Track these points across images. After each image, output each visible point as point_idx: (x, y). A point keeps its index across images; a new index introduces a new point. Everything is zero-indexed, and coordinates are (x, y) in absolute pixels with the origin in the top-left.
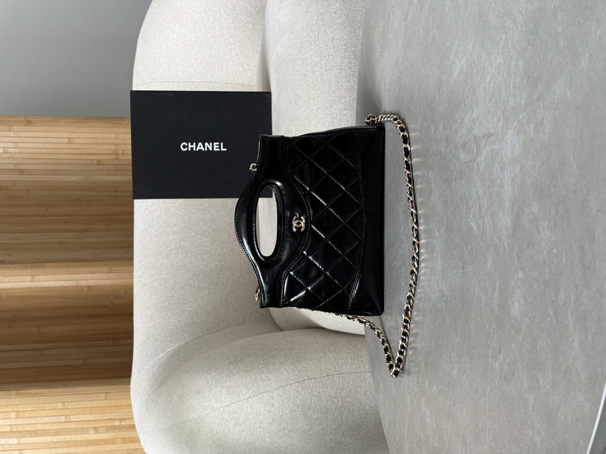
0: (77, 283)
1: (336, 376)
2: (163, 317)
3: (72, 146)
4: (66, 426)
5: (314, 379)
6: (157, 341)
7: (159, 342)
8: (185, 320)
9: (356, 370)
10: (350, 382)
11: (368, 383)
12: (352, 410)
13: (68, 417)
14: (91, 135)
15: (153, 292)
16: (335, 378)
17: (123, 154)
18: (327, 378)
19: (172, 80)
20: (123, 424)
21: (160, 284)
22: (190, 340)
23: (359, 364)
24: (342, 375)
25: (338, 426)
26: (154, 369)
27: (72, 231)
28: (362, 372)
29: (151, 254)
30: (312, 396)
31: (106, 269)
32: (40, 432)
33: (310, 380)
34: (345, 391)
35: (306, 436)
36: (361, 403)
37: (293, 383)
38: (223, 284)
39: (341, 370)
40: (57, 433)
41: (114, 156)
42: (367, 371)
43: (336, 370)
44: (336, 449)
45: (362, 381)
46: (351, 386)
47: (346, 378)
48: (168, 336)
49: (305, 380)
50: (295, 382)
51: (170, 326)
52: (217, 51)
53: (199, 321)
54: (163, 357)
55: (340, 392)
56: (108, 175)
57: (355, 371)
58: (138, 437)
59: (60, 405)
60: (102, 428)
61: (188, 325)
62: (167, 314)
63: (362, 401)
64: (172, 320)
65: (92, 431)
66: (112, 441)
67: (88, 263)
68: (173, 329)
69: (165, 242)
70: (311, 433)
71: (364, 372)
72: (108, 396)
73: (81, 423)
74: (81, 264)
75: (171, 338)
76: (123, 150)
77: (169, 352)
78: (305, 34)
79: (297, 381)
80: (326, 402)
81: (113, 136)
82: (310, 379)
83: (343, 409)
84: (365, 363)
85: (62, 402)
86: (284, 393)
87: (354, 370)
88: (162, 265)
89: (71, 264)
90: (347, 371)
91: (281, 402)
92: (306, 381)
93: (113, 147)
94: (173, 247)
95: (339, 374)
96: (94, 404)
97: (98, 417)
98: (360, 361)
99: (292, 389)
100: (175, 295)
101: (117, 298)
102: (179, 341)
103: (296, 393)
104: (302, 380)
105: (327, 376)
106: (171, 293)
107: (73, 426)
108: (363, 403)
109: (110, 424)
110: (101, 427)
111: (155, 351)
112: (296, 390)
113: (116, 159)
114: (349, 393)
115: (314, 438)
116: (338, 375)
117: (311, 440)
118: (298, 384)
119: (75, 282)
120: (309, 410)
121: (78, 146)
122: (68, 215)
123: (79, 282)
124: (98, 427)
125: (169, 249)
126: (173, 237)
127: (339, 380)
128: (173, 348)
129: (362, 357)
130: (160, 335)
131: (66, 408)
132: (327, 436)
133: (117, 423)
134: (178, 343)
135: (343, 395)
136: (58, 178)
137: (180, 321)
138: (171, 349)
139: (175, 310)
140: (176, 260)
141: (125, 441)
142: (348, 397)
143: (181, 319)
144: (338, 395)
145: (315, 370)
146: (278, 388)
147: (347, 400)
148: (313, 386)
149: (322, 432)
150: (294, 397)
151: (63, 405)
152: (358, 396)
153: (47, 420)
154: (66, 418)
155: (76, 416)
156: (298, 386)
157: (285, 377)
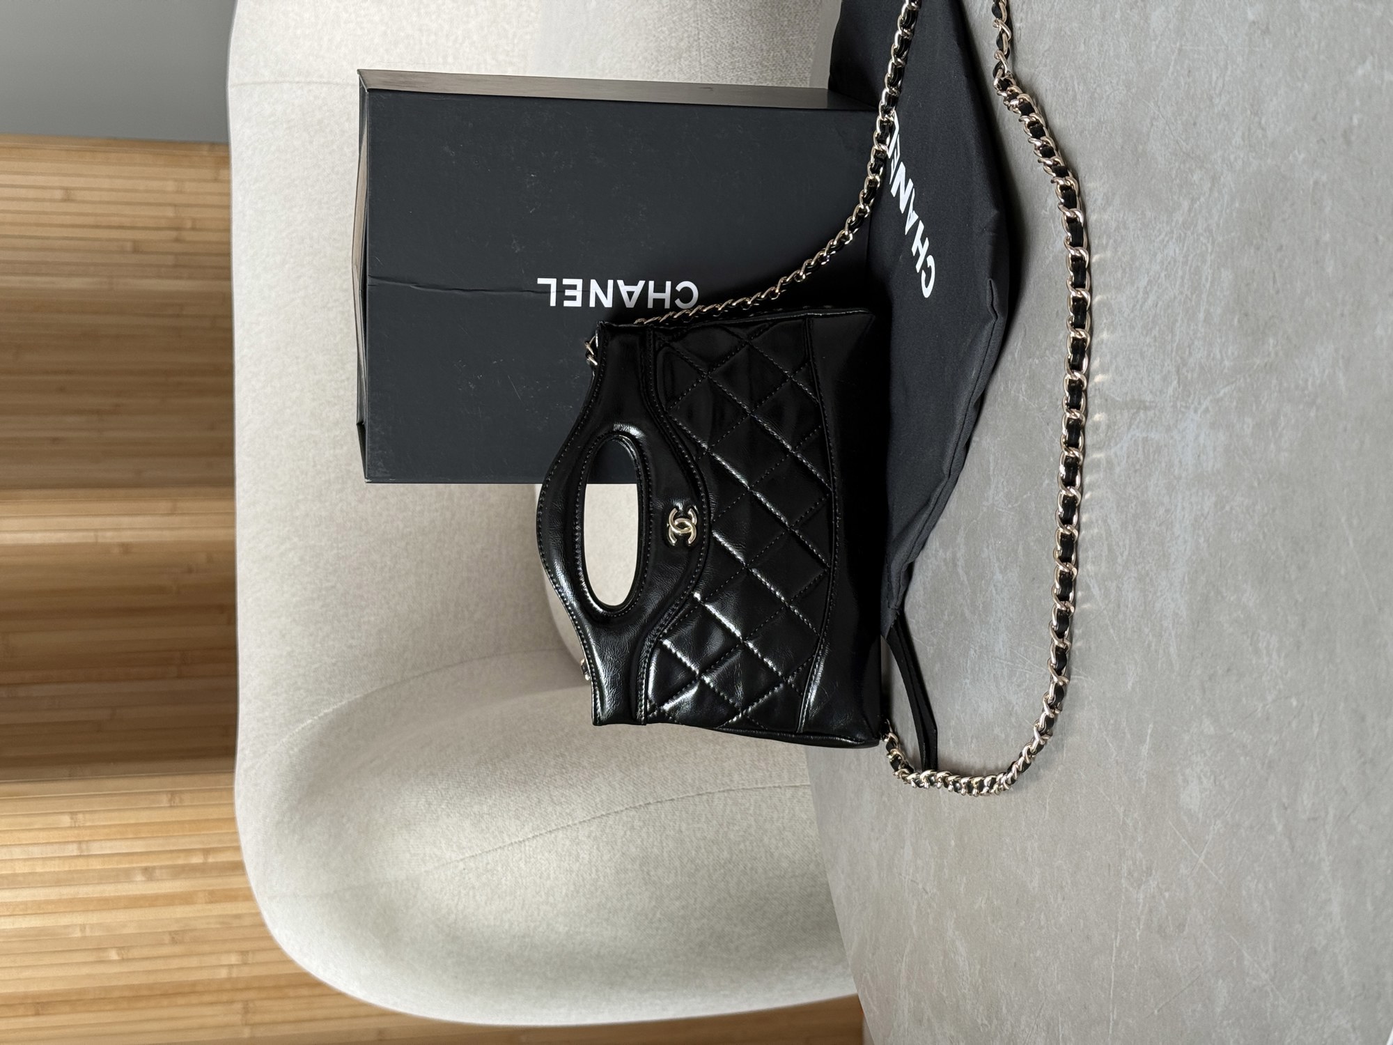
0: (96, 537)
1: (717, 796)
2: (311, 635)
3: (72, 207)
4: (81, 865)
5: (668, 803)
6: (299, 689)
7: (302, 691)
8: (363, 644)
9: (762, 783)
10: (749, 809)
11: (787, 812)
12: (752, 869)
13: (84, 846)
14: (119, 183)
15: (286, 577)
16: (716, 801)
17: (193, 229)
18: (697, 799)
19: (325, 80)
20: (211, 860)
21: (302, 559)
22: (374, 689)
23: (768, 771)
24: (731, 792)
25: (719, 900)
26: (291, 752)
27: (79, 412)
28: (775, 787)
29: (281, 489)
30: (663, 838)
31: (164, 505)
32: (21, 879)
33: (659, 805)
34: (736, 828)
35: (646, 923)
36: (772, 855)
37: (622, 811)
38: (449, 563)
39: (729, 783)
40: (58, 881)
41: (174, 234)
42: (785, 785)
43: (718, 781)
44: (711, 948)
45: (776, 807)
46: (749, 818)
47: (740, 801)
48: (323, 678)
49: (649, 804)
50: (626, 809)
51: (328, 656)
52: (434, 17)
53: (394, 647)
54: (313, 726)
55: (726, 829)
56: (159, 277)
57: (760, 786)
58: (249, 889)
59: (66, 820)
60: (164, 871)
61: (370, 655)
62: (321, 629)
63: (773, 850)
64: (331, 643)
65: (139, 877)
66: (186, 899)
67: (122, 492)
68: (334, 664)
69: (314, 462)
70: (658, 915)
71: (780, 787)
72: (177, 800)
73: (116, 858)
74: (107, 492)
75: (330, 683)
76: (194, 220)
77: (326, 715)
78: (665, 29)
79: (631, 805)
80: (694, 852)
81: (170, 186)
82: (661, 802)
83: (731, 866)
84: (783, 769)
85: (71, 813)
86: (603, 831)
87: (757, 784)
88: (307, 515)
89: (81, 492)
90: (743, 784)
91: (595, 851)
92: (652, 808)
93: (170, 212)
94: (333, 476)
95: (724, 791)
96: (144, 817)
97: (155, 845)
98: (771, 762)
99: (621, 824)
100: (339, 585)
101: (190, 571)
102: (350, 692)
103: (628, 833)
104: (641, 803)
105: (699, 795)
106: (328, 581)
107: (96, 865)
108: (776, 854)
109: (180, 862)
110: (161, 867)
111: (293, 712)
112: (629, 825)
113: (177, 240)
114: (745, 832)
115: (665, 925)
116: (722, 794)
117: (657, 929)
118: (633, 813)
119: (92, 534)
120: (656, 868)
121: (87, 208)
122: (69, 372)
123: (100, 534)
124: (154, 868)
125: (323, 479)
126: (332, 452)
127: (725, 805)
128: (335, 707)
129: (775, 754)
130: (304, 675)
131: (79, 827)
132: (692, 921)
133: (197, 860)
134: (347, 695)
135: (732, 836)
136: (41, 282)
137: (351, 647)
138: (331, 710)
139: (339, 621)
140: (340, 505)
141: (214, 897)
142: (744, 841)
143: (354, 642)
144: (720, 836)
146: (589, 820)
147: (742, 846)
148: (666, 816)
149: (682, 912)
150: (624, 839)
151: (72, 818)
152: (766, 840)
153: (36, 851)
154: (80, 849)
155: (104, 844)
156: (634, 816)
157: (604, 797)
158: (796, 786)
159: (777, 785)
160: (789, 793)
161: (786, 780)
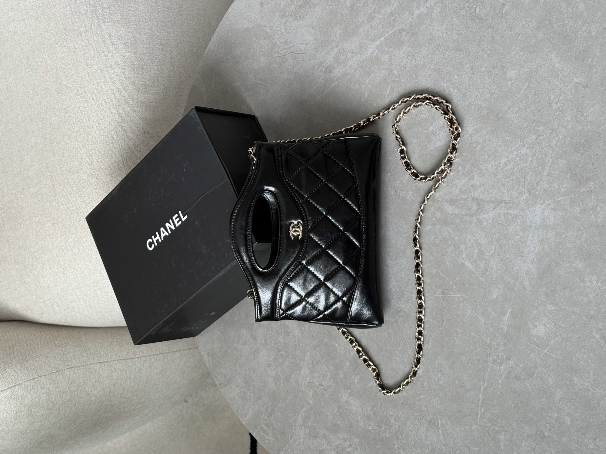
1: (66, 371)
5: (44, 377)
9: (86, 363)
10: (80, 375)
11: (97, 374)
16: (66, 373)
18: (57, 373)
23: (88, 357)
24: (72, 369)
30: (41, 393)
33: (40, 378)
37: (22, 383)
39: (71, 364)
42: (96, 362)
43: (66, 364)
45: (92, 373)
46: (81, 379)
47: (76, 372)
49: (35, 378)
50: (24, 382)
57: (85, 364)
63: (89, 393)
71: (94, 363)
79: (26, 380)
80: (54, 398)
82: (41, 377)
84: (95, 355)
86: (12, 394)
87: (84, 363)
90: (78, 364)
91: (8, 404)
92: (36, 380)
95: (69, 368)
98: (89, 353)
99: (21, 390)
103: (25, 393)
104: (31, 378)
105: (58, 371)
112: (25, 389)
116: (68, 370)
118: (27, 383)
127: (70, 375)
129: (90, 349)
145: (45, 367)
146: (6, 389)
148: (43, 383)
150: (23, 396)
152: (87, 388)
156: (28, 385)
157: (13, 377)
158: (101, 362)
159: (92, 363)
160: (98, 366)
161: (96, 360)
